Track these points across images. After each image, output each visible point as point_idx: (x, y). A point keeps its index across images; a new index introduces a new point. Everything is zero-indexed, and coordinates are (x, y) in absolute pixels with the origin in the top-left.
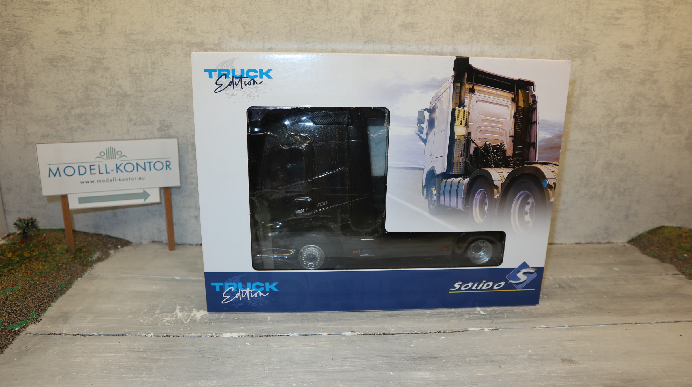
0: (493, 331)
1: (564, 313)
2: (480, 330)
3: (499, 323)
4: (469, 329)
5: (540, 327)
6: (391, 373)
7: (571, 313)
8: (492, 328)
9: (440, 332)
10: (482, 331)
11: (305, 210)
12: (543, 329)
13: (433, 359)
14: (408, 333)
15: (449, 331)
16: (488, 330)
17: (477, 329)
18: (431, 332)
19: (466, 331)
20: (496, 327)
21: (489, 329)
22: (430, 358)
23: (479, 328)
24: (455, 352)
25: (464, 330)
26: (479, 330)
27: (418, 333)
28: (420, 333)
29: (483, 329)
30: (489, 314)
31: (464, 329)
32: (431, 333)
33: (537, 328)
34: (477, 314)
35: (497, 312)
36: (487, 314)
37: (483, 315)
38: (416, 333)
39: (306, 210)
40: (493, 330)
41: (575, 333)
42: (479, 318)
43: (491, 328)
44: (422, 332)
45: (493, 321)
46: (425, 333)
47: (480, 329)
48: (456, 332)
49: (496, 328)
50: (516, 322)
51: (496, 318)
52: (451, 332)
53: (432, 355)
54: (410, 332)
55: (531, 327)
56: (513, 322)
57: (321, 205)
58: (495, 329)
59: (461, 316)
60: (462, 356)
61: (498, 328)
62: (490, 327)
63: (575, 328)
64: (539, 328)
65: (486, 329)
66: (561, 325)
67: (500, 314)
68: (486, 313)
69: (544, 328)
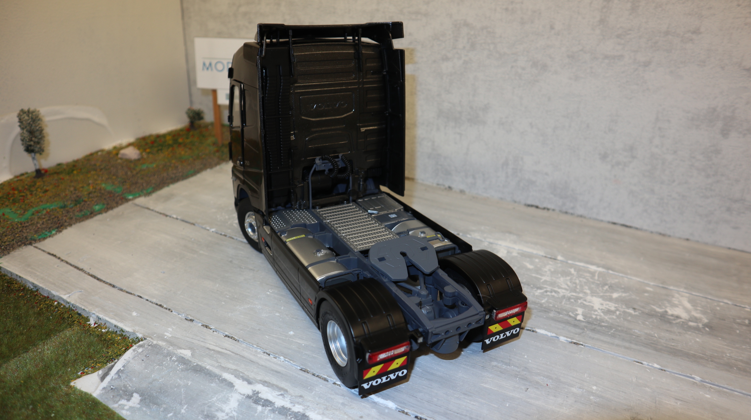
0: (571, 344)
1: (712, 361)
2: (553, 336)
3: (590, 337)
4: (538, 330)
5: (650, 364)
7: (728, 366)
8: (572, 340)
10: (556, 339)
12: (649, 369)
16: (565, 341)
17: (549, 334)
19: (533, 331)
21: (567, 340)
23: (553, 333)
25: (529, 328)
26: (551, 336)
29: (558, 337)
30: (588, 322)
31: (531, 328)
33: (645, 364)
34: (570, 316)
35: (603, 324)
36: (585, 322)
37: (579, 320)
40: (571, 342)
41: (701, 393)
42: (567, 323)
43: (570, 340)
45: (583, 332)
47: (554, 335)
49: (577, 342)
50: (617, 345)
51: (593, 330)
55: (635, 360)
56: (613, 344)
58: (574, 343)
59: (545, 311)
60: (491, 357)
61: (581, 343)
62: (569, 338)
63: (710, 387)
64: (648, 365)
65: (562, 339)
66: (688, 375)
67: (604, 328)
68: (585, 319)
69: (656, 368)
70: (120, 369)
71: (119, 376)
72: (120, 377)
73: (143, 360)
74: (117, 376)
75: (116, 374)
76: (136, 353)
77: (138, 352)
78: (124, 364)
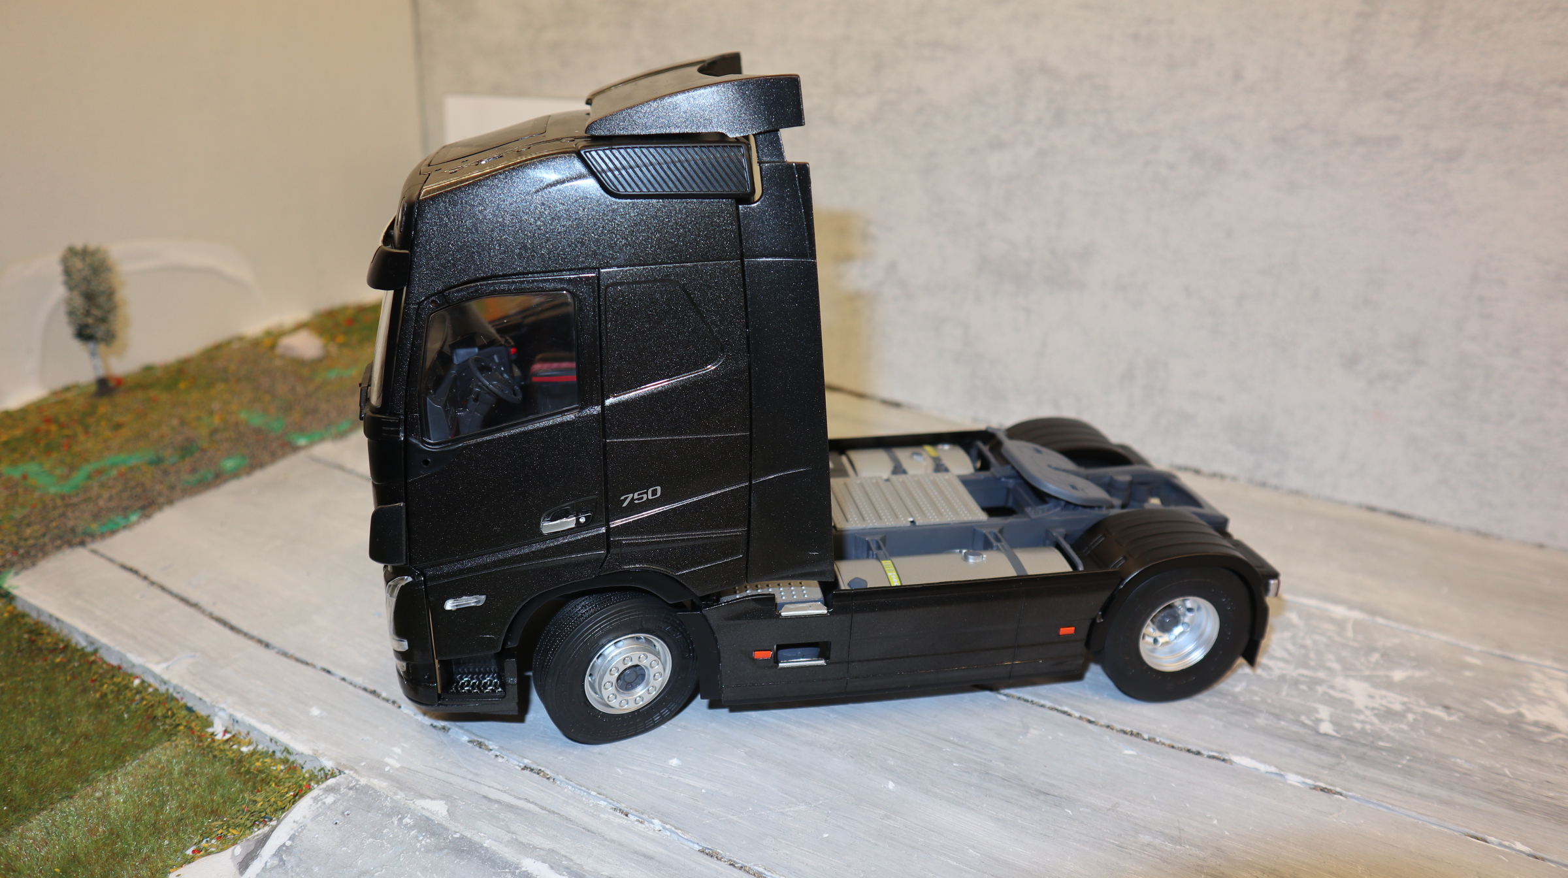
0: (1314, 791)
2: (1271, 773)
3: (1357, 776)
4: (1236, 759)
5: (1506, 843)
6: (891, 785)
8: (1315, 781)
9: (1138, 735)
10: (1279, 778)
11: (578, 520)
12: (1505, 855)
13: (1042, 797)
14: (1043, 706)
15: (1167, 742)
16: (1298, 785)
17: (1263, 768)
18: (1111, 723)
19: (1224, 760)
20: (1331, 785)
21: (1304, 783)
22: (1036, 790)
23: (1270, 765)
24: (1127, 803)
25: (1215, 754)
26: (1267, 772)
27: (1070, 715)
28: (1077, 714)
29: (1282, 776)
30: (1346, 740)
31: (1219, 752)
32: (1108, 727)
34: (1304, 725)
35: (1381, 744)
36: (1339, 738)
37: (1325, 735)
38: (1065, 713)
39: (582, 520)
40: (1315, 788)
42: (1300, 741)
43: (1310, 782)
44: (1084, 716)
45: (1338, 764)
46: (1090, 722)
47: (1273, 769)
48: (1189, 751)
49: (1328, 787)
50: (1422, 796)
51: (1361, 758)
52: (1173, 747)
53: (1051, 785)
54: (1048, 704)
55: (1468, 831)
56: (1409, 792)
57: (638, 499)
58: (1323, 790)
59: (1246, 713)
60: (1136, 824)
61: (1338, 790)
62: (1310, 777)
64: (1500, 845)
65: (1293, 779)
67: (1384, 753)
68: (1338, 732)
69: (1520, 852)
70: (284, 845)
71: (281, 860)
72: (284, 864)
73: (336, 823)
74: (276, 862)
75: (274, 855)
76: (320, 807)
77: (324, 803)
78: (292, 832)
